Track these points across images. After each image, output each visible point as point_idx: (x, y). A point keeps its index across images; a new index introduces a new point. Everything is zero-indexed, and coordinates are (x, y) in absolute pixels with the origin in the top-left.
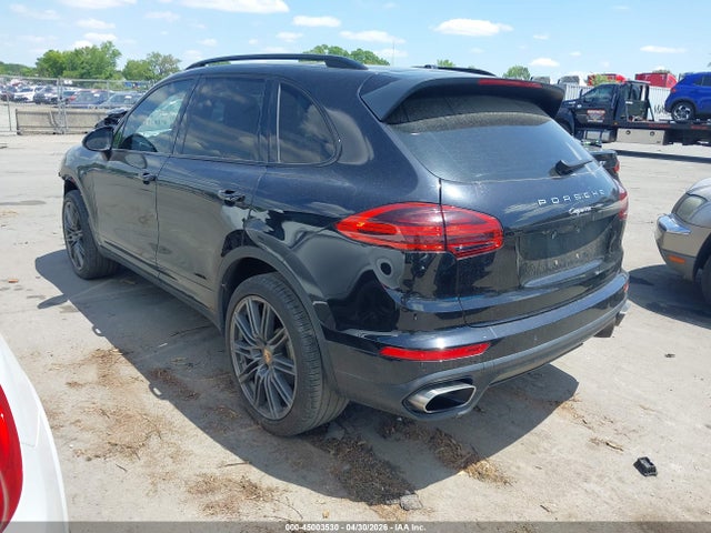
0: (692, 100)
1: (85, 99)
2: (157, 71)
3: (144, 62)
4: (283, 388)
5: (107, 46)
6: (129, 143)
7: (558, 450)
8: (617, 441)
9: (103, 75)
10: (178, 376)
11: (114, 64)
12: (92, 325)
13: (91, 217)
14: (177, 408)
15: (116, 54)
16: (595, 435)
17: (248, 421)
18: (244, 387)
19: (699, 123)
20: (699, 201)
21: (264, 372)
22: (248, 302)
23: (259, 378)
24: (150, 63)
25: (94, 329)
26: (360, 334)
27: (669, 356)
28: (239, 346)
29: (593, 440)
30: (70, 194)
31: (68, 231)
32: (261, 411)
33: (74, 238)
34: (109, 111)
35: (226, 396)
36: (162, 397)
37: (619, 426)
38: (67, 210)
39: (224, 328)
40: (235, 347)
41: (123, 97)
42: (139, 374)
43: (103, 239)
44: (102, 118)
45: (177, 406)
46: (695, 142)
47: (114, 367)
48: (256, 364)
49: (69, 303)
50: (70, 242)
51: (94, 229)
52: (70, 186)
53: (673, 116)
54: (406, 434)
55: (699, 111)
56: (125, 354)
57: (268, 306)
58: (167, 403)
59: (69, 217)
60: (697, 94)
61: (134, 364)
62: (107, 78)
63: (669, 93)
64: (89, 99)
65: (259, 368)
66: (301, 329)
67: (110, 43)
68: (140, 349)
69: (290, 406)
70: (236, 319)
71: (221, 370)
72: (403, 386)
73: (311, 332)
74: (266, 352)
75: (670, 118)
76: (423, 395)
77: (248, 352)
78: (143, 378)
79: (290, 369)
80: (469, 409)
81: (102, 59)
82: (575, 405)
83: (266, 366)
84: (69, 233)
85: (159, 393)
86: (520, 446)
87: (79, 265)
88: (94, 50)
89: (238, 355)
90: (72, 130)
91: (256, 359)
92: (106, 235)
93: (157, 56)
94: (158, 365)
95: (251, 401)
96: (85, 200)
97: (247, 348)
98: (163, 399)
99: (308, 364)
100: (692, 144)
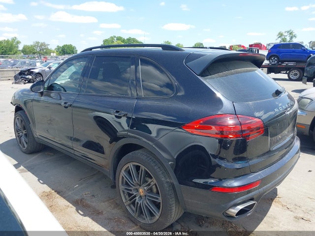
0: (278, 55)
1: (6, 64)
2: (38, 49)
3: (32, 45)
4: (153, 208)
5: (14, 39)
6: (51, 88)
7: (283, 224)
8: (306, 217)
9: (12, 53)
10: (89, 203)
11: (18, 47)
12: (37, 179)
13: (31, 123)
14: (94, 220)
15: (18, 43)
16: (295, 215)
17: (131, 224)
18: (128, 208)
19: (280, 64)
20: (309, 101)
21: (140, 200)
22: (131, 166)
23: (138, 203)
24: (35, 46)
25: (39, 180)
26: (201, 181)
27: (310, 171)
28: (124, 187)
29: (296, 217)
30: (19, 112)
31: (17, 131)
32: (139, 219)
33: (21, 134)
34: (20, 69)
35: (117, 212)
36: (84, 215)
37: (303, 208)
38: (17, 120)
39: (115, 178)
40: (122, 188)
41: (25, 63)
42: (69, 203)
43: (38, 134)
44: (17, 72)
45: (93, 219)
46: (279, 72)
47: (54, 201)
48: (135, 196)
49: (22, 167)
50: (18, 136)
51: (33, 129)
52: (18, 109)
53: (270, 62)
54: (210, 223)
55: (280, 59)
56: (58, 193)
57: (143, 167)
58: (87, 219)
59: (18, 124)
60: (279, 52)
61: (65, 198)
62: (14, 54)
63: (268, 52)
64: (8, 63)
65: (137, 198)
66: (163, 179)
67: (16, 38)
68: (65, 190)
69: (157, 217)
70: (123, 173)
71: (109, 197)
72: (223, 205)
73: (168, 180)
74: (141, 190)
75: (269, 63)
76: (234, 209)
77: (131, 190)
78: (71, 205)
79: (157, 199)
80: (251, 213)
81: (12, 45)
82: (280, 200)
83: (141, 196)
84: (17, 132)
85: (82, 213)
86: (265, 224)
87: (24, 147)
88: (8, 41)
89: (123, 191)
90: (3, 79)
91: (135, 194)
92: (39, 132)
93: (38, 43)
94: (77, 197)
95: (133, 215)
96: (28, 115)
97: (130, 188)
98: (85, 216)
99: (168, 196)
100: (278, 73)
